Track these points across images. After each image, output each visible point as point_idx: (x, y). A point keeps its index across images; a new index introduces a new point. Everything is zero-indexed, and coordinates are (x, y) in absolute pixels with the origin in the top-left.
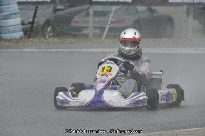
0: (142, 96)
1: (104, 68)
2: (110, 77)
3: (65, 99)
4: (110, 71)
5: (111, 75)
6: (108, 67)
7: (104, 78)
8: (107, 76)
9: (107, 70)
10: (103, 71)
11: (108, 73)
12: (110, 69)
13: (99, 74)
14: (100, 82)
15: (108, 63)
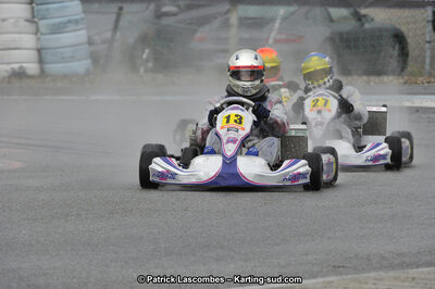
0: (302, 167)
1: (228, 117)
2: (243, 133)
3: (168, 171)
4: (241, 123)
5: (243, 129)
6: (237, 116)
7: (232, 135)
8: (237, 131)
9: (236, 121)
10: (228, 122)
11: (237, 126)
12: (240, 120)
13: (222, 128)
14: (228, 142)
15: (234, 108)
